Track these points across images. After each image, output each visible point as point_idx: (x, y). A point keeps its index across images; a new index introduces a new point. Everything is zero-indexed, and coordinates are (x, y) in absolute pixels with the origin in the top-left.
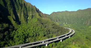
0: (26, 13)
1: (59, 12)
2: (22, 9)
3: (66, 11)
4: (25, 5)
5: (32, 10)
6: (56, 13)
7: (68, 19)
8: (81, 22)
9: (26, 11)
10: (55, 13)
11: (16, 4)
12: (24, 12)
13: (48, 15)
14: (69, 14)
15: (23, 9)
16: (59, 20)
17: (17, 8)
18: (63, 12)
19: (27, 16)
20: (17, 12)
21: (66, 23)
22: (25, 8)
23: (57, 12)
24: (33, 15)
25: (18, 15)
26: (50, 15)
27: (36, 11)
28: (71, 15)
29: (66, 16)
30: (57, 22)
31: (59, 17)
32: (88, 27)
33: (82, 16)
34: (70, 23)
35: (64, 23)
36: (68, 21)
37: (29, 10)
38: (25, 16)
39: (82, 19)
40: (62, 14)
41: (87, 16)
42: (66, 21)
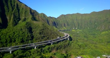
0: (17, 15)
2: (12, 11)
3: (78, 13)
5: (26, 12)
7: (79, 23)
8: (94, 27)
9: (17, 13)
10: (63, 16)
11: (6, 5)
12: (15, 15)
13: (55, 18)
14: (80, 17)
15: (14, 11)
16: (68, 25)
17: (7, 10)
18: (73, 14)
19: (18, 19)
20: (6, 14)
21: (76, 28)
22: (17, 10)
23: (66, 15)
24: (27, 18)
25: (8, 18)
26: (56, 18)
27: (30, 13)
28: (83, 18)
29: (77, 20)
30: (65, 27)
31: (68, 21)
32: (100, 33)
33: (96, 20)
34: (81, 28)
35: (74, 28)
36: (79, 25)
37: (22, 12)
38: (15, 19)
39: (96, 24)
40: (72, 17)
41: (102, 19)
42: (76, 26)
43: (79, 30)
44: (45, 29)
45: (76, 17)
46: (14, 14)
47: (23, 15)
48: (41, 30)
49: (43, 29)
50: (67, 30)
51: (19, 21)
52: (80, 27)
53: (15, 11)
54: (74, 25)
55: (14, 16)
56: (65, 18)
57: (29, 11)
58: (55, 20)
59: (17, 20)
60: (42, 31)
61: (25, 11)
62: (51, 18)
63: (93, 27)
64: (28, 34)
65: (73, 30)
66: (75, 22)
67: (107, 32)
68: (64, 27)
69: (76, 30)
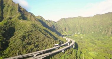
4: (4, 3)
5: (12, 9)
7: (82, 27)
10: (64, 20)
13: (54, 22)
14: (83, 21)
16: (69, 29)
18: (75, 17)
21: (79, 33)
24: (12, 17)
27: (18, 11)
28: (86, 22)
29: (79, 24)
31: (69, 25)
32: (109, 38)
33: (100, 23)
35: (76, 33)
36: (81, 30)
37: (7, 10)
39: (101, 27)
40: (73, 20)
41: (108, 22)
43: (82, 35)
44: (35, 30)
47: (8, 13)
48: (28, 32)
49: (32, 31)
50: (68, 35)
52: (83, 31)
54: (76, 29)
56: (66, 22)
60: (28, 34)
61: (11, 8)
62: (50, 21)
63: (98, 31)
65: (75, 35)
66: (77, 25)
68: (65, 32)
69: (79, 34)
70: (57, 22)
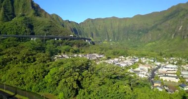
0: (10, 9)
1: (100, 18)
2: (2, 3)
3: (114, 18)
5: (24, 5)
6: (92, 20)
7: (116, 32)
8: (138, 37)
9: (10, 6)
10: (91, 22)
12: (7, 9)
14: (118, 23)
15: (5, 3)
16: (97, 34)
19: (12, 16)
21: (111, 40)
22: (10, 2)
23: (95, 19)
24: (26, 14)
27: (31, 7)
28: (122, 25)
29: (112, 27)
30: (93, 37)
31: (98, 29)
32: (145, 45)
34: (117, 39)
35: (106, 40)
36: (114, 36)
37: (18, 5)
38: (6, 15)
40: (104, 22)
42: (110, 36)
45: (111, 24)
46: (5, 7)
47: (20, 9)
51: (13, 18)
53: (7, 3)
54: (107, 35)
55: (5, 9)
56: (93, 24)
57: (29, 4)
58: (75, 26)
59: (10, 16)
61: (22, 4)
64: (26, 29)
66: (109, 30)
67: (154, 43)
69: (110, 42)
70: (80, 24)
